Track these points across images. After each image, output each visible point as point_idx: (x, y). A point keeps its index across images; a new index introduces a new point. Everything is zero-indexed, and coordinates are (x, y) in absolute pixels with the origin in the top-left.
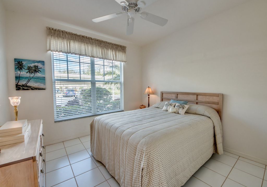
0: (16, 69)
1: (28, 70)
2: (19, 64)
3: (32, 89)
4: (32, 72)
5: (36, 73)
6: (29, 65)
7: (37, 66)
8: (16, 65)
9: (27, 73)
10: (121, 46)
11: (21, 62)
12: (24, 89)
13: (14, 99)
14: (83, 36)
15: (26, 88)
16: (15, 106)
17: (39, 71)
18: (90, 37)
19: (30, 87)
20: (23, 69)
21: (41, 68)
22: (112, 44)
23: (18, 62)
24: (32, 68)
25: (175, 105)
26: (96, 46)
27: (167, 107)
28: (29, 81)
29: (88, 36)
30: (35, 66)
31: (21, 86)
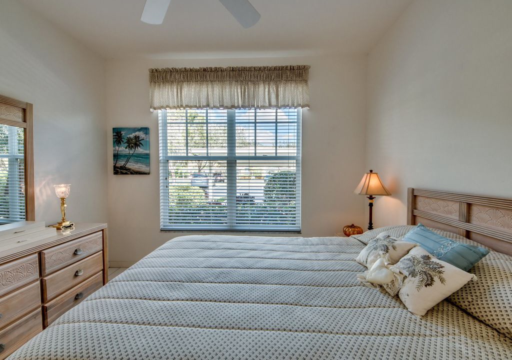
0: (114, 142)
1: (128, 143)
2: (118, 136)
3: (132, 173)
4: (132, 147)
5: (137, 149)
6: (128, 136)
7: (139, 137)
8: (114, 137)
9: (126, 148)
10: (292, 69)
11: (120, 132)
12: (122, 173)
13: (61, 187)
14: (205, 70)
15: (124, 171)
16: (62, 199)
17: (140, 145)
18: (218, 66)
19: (129, 169)
20: (122, 143)
21: (143, 139)
22: (269, 69)
23: (116, 133)
24: (132, 140)
25: (408, 252)
26: (231, 84)
27: (369, 252)
28: (127, 161)
29: (213, 66)
30: (135, 137)
31: (119, 169)
